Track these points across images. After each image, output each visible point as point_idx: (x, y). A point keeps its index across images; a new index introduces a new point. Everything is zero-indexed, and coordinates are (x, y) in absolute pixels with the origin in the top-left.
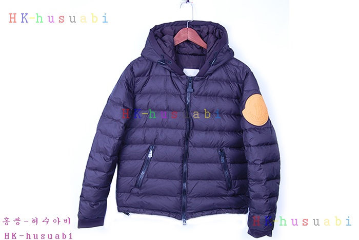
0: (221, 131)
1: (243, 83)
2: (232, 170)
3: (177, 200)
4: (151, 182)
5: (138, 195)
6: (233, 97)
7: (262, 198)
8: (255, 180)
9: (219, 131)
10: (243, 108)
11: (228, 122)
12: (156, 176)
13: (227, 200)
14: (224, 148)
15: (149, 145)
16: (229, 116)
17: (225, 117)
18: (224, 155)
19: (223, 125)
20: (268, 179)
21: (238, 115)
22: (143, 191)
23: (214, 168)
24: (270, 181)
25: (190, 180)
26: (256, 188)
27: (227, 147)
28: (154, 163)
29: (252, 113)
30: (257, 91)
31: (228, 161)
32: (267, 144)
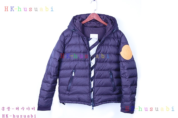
0: (110, 62)
1: (121, 39)
2: (115, 81)
3: (88, 96)
4: (74, 88)
5: (69, 94)
6: (116, 46)
7: (129, 94)
8: (125, 86)
9: (109, 62)
10: (121, 51)
11: (114, 58)
12: (77, 85)
13: (114, 96)
14: (112, 71)
15: (72, 70)
16: (114, 55)
17: (113, 55)
18: (112, 74)
19: (111, 59)
20: (131, 85)
21: (118, 55)
22: (71, 92)
23: (107, 81)
24: (132, 86)
25: (95, 87)
26: (125, 90)
27: (113, 70)
28: (76, 78)
29: (125, 54)
30: (127, 43)
31: (114, 77)
32: (131, 69)
